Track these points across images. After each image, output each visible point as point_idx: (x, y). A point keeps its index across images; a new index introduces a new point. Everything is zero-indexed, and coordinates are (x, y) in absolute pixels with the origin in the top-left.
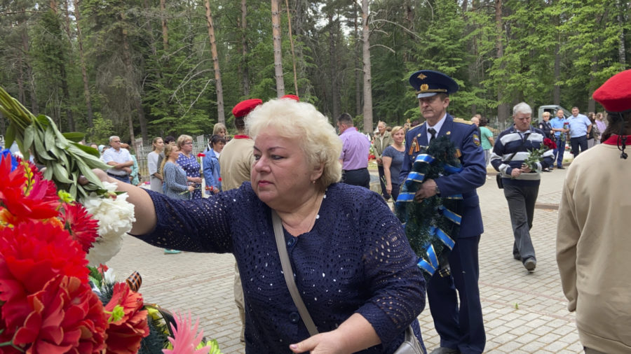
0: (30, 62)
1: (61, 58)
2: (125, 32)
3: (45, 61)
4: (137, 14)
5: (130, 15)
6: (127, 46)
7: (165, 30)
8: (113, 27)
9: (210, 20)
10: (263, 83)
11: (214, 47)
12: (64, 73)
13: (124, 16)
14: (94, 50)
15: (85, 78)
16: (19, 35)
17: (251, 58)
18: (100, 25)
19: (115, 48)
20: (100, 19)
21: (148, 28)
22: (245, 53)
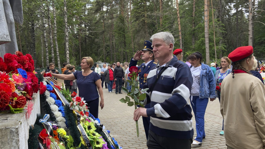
0: (114, 34)
1: (124, 32)
2: (146, 21)
3: (118, 34)
4: (150, 14)
5: (148, 15)
6: (146, 27)
7: (161, 19)
8: (141, 20)
9: (178, 15)
10: (200, 40)
11: (180, 26)
12: (125, 37)
13: (146, 15)
14: (134, 29)
15: (132, 39)
16: (110, 25)
17: (196, 29)
18: (137, 19)
19: (142, 28)
20: (137, 17)
21: (155, 19)
22: (193, 27)
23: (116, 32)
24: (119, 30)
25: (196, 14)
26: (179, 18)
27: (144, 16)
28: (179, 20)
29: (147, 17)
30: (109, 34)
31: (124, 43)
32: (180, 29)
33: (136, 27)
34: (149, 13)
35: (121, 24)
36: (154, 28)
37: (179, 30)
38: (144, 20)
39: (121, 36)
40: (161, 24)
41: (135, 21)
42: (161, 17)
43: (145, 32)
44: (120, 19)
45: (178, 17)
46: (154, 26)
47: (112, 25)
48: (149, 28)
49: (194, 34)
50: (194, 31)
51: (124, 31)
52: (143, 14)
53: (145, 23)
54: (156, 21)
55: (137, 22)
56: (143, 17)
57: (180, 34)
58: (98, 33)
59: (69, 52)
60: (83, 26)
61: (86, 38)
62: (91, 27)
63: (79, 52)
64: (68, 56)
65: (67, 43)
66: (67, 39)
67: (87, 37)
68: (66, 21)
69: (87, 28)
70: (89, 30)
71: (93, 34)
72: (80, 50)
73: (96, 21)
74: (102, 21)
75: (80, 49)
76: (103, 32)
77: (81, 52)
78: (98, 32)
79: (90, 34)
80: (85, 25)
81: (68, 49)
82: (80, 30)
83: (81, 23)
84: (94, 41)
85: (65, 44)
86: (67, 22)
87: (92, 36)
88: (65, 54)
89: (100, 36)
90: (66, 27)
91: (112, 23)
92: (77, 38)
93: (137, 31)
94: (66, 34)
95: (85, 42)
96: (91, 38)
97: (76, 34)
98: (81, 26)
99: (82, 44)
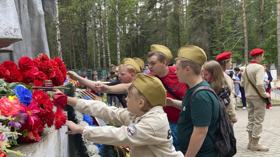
1: (179, 31)
2: (204, 18)
3: (172, 32)
4: (209, 10)
5: (206, 10)
6: (204, 24)
7: (222, 15)
8: (199, 16)
9: (244, 9)
10: (270, 37)
11: (245, 21)
12: (179, 36)
13: (204, 11)
14: (190, 27)
15: (188, 38)
16: (163, 23)
17: (265, 25)
18: (194, 16)
19: (199, 25)
20: (194, 14)
21: (215, 15)
22: (262, 23)
23: (169, 30)
24: (173, 28)
25: (265, 7)
26: (245, 12)
27: (202, 12)
28: (244, 14)
29: (205, 13)
30: (162, 33)
31: (179, 43)
32: (245, 25)
33: (192, 25)
34: (208, 8)
35: (175, 22)
36: (213, 25)
37: (244, 27)
38: (202, 17)
39: (175, 35)
40: (222, 20)
41: (192, 18)
42: (222, 13)
43: (203, 30)
44: (174, 16)
45: (243, 11)
46: (213, 23)
47: (165, 23)
48: (208, 25)
49: (262, 31)
50: (262, 27)
51: (178, 29)
52: (200, 9)
53: (202, 19)
54: (216, 17)
55: (194, 19)
56: (200, 13)
57: (245, 31)
58: (150, 33)
59: (120, 53)
60: (135, 25)
61: (137, 38)
62: (143, 26)
63: (131, 53)
64: (119, 57)
65: (118, 43)
66: (118, 39)
67: (139, 37)
68: (118, 20)
69: (139, 27)
70: (140, 30)
71: (145, 34)
72: (132, 51)
73: (148, 20)
74: (155, 19)
75: (132, 49)
76: (156, 31)
77: (133, 52)
78: (150, 31)
79: (142, 33)
80: (137, 25)
81: (119, 49)
82: (132, 30)
83: (133, 22)
84: (146, 40)
85: (116, 44)
86: (118, 22)
87: (144, 36)
88: (116, 54)
89: (153, 35)
90: (117, 26)
91: (165, 21)
92: (128, 38)
93: (194, 29)
94: (118, 34)
95: (137, 41)
96: (143, 37)
97: (127, 34)
98: (133, 25)
99: (133, 44)
